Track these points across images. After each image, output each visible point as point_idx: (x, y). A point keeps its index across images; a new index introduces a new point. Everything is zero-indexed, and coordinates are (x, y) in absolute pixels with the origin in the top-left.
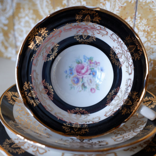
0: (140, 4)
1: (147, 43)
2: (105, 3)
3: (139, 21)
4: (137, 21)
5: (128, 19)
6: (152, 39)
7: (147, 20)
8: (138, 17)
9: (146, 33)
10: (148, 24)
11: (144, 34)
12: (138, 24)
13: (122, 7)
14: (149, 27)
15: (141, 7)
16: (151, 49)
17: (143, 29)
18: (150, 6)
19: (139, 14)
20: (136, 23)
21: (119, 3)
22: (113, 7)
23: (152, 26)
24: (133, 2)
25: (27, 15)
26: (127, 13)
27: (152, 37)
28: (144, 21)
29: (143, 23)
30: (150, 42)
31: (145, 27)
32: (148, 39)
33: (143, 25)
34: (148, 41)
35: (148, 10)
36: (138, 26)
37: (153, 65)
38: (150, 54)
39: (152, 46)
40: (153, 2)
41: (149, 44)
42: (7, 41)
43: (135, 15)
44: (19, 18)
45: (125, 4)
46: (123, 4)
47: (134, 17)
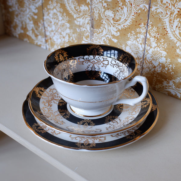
0: (151, 13)
1: (157, 48)
2: (123, 7)
3: (151, 27)
4: (149, 28)
5: (141, 24)
6: (161, 45)
7: (157, 28)
8: (150, 25)
9: (156, 39)
10: (157, 32)
11: (154, 40)
12: (149, 30)
13: (137, 13)
14: (158, 34)
15: (153, 16)
16: (160, 54)
17: (154, 35)
18: (159, 16)
19: (150, 22)
20: (148, 29)
21: (135, 10)
22: (129, 12)
23: (161, 34)
24: (146, 10)
25: (55, 8)
26: (141, 19)
27: (161, 43)
28: (155, 29)
29: (154, 30)
30: (160, 48)
31: (155, 33)
32: (158, 44)
33: (154, 32)
34: (158, 46)
35: (158, 19)
36: (150, 32)
37: (161, 68)
38: (160, 58)
39: (161, 51)
40: (162, 13)
41: (159, 49)
42: (37, 29)
43: (148, 22)
44: (48, 9)
45: (140, 11)
46: (138, 11)
47: (146, 24)
